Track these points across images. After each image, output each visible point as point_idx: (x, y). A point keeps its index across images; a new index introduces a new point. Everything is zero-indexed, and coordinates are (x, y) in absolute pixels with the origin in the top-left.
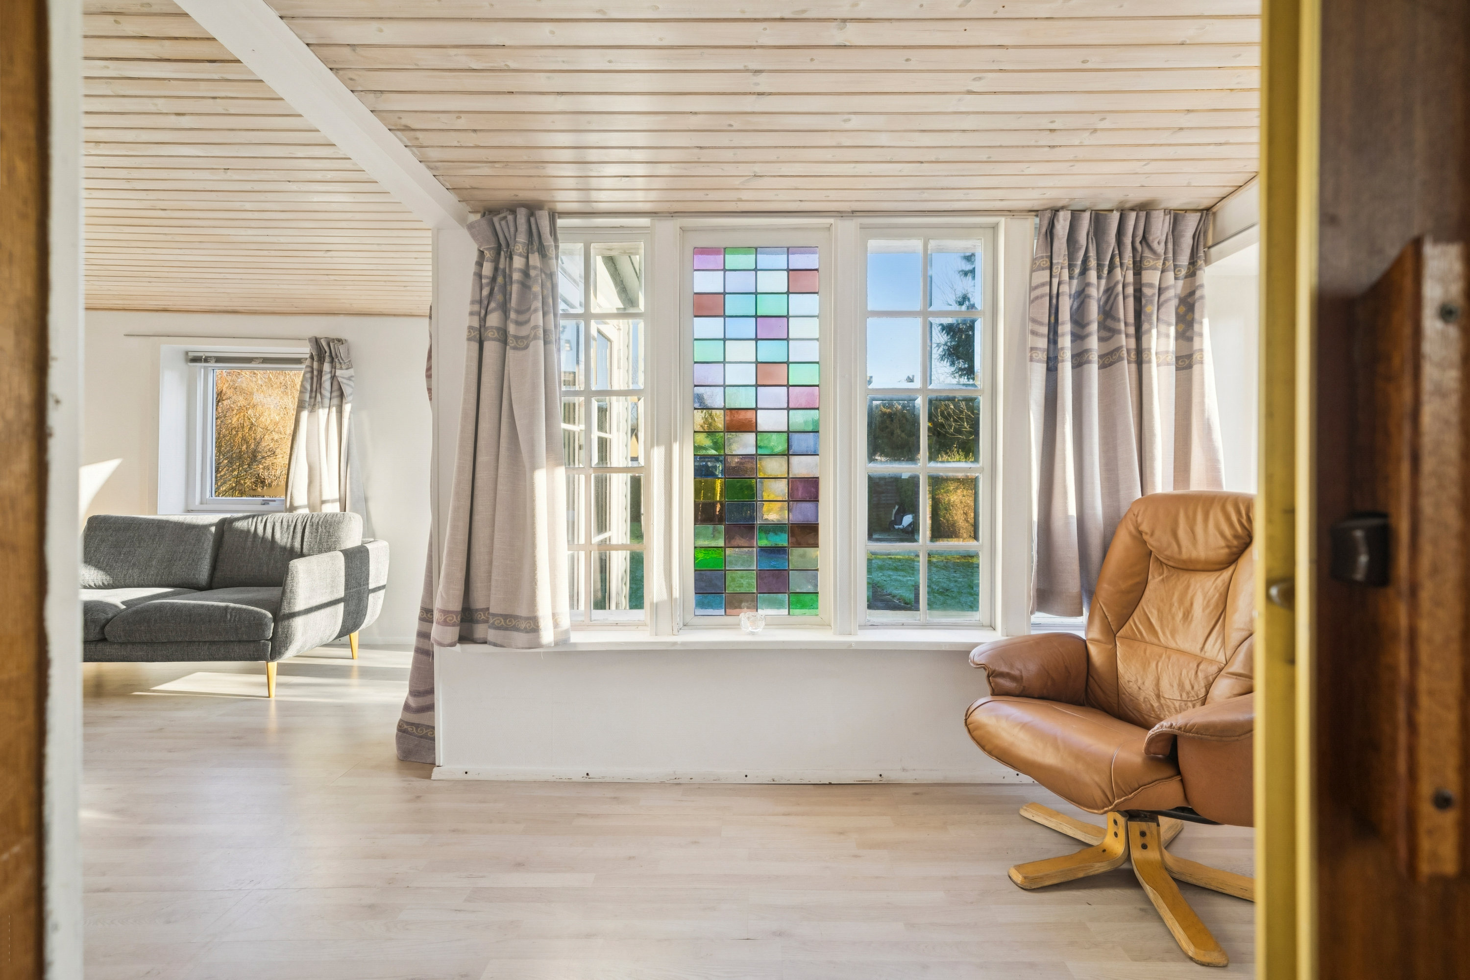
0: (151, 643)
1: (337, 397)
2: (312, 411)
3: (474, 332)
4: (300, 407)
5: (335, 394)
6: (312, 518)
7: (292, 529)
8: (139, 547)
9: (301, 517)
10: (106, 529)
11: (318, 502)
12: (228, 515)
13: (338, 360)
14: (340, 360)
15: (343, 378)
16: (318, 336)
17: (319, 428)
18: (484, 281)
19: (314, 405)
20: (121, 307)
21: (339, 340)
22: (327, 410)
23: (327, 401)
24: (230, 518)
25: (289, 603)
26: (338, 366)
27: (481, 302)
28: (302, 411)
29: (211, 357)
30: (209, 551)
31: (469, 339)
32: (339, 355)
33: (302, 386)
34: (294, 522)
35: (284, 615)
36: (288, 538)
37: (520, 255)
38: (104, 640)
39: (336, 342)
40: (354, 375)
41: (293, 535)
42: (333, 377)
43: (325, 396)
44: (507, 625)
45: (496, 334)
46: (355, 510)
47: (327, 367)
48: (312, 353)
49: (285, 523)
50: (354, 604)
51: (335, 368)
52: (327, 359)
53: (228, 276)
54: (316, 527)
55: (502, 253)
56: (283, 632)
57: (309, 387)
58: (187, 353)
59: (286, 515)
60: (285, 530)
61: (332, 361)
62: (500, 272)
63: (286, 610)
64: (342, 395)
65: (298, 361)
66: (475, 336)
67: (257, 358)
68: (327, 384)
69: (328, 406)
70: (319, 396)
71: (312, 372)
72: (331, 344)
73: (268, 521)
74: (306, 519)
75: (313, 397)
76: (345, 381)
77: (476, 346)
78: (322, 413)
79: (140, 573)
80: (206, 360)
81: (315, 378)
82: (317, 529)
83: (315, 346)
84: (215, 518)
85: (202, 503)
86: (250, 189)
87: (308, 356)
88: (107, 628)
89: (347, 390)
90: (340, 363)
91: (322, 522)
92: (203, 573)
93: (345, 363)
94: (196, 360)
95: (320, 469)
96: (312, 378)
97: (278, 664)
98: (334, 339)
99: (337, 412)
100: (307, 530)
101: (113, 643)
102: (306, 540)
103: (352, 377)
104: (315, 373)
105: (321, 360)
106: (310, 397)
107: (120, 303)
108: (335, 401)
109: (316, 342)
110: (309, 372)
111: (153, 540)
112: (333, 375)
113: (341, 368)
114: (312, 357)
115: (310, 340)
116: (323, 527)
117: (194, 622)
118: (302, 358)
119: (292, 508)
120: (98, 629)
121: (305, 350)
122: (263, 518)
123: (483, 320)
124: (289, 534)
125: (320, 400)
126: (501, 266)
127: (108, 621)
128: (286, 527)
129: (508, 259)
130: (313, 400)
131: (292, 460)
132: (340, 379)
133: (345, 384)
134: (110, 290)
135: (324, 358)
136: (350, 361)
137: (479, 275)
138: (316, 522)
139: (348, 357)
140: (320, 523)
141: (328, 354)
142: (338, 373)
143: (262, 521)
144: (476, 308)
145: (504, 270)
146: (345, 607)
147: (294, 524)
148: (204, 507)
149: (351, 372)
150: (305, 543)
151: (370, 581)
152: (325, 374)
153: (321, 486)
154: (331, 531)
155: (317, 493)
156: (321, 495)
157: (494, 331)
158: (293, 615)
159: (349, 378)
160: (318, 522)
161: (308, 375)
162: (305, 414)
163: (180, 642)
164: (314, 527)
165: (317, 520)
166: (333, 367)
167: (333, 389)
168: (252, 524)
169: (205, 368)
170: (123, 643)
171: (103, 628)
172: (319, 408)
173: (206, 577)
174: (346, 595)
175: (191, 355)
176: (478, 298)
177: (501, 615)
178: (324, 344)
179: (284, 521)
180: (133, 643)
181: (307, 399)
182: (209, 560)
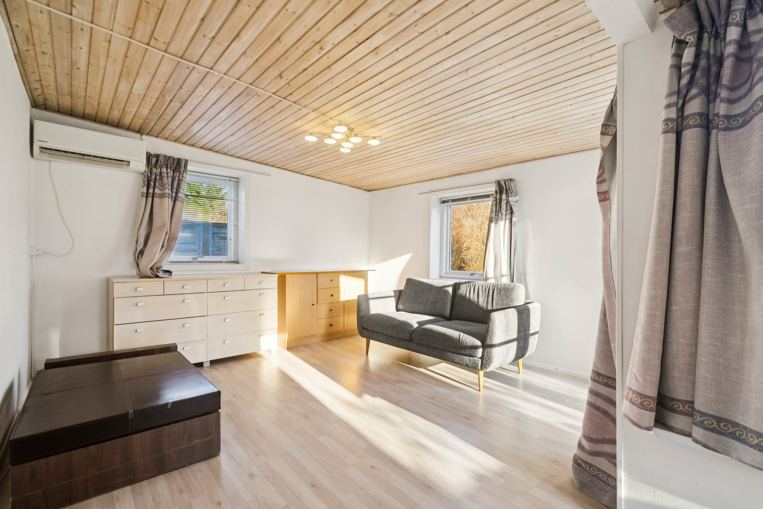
0: (428, 347)
1: (509, 214)
2: (496, 223)
3: (672, 124)
4: (491, 221)
5: (509, 212)
6: (498, 285)
7: (487, 291)
8: (423, 294)
9: (491, 285)
10: (412, 285)
11: (499, 276)
12: (457, 281)
13: (510, 191)
14: (511, 191)
15: (513, 202)
16: (499, 179)
17: (500, 233)
18: (683, 70)
19: (497, 219)
20: (417, 181)
21: (511, 180)
22: (504, 222)
23: (504, 216)
24: (459, 283)
25: (491, 338)
26: (510, 195)
27: (679, 92)
28: (491, 223)
29: (450, 200)
30: (450, 300)
31: (665, 132)
32: (510, 188)
33: (492, 209)
34: (489, 287)
35: (488, 345)
36: (485, 296)
37: (737, 25)
38: (411, 340)
39: (509, 181)
40: (518, 199)
41: (488, 295)
42: (507, 202)
43: (503, 214)
44: (721, 428)
45: (698, 120)
46: (520, 282)
47: (504, 196)
48: (496, 190)
49: (484, 288)
50: (523, 342)
51: (509, 197)
52: (504, 192)
53: (460, 152)
54: (500, 291)
55: (706, 35)
56: (487, 356)
57: (494, 210)
58: (440, 199)
59: (484, 282)
60: (484, 291)
61: (507, 193)
62: (702, 56)
63: (488, 342)
64: (512, 213)
65: (488, 196)
66: (673, 127)
67: (469, 197)
68: (504, 207)
69: (505, 219)
70: (500, 214)
71: (496, 200)
72: (507, 183)
73: (476, 286)
74: (494, 286)
75: (497, 215)
76: (514, 204)
77: (672, 137)
78: (502, 223)
79: (424, 307)
80: (448, 201)
81: (498, 203)
82: (500, 292)
83: (498, 186)
84: (452, 282)
85: (446, 274)
86: (478, 81)
87: (494, 193)
88: (413, 335)
89: (515, 209)
90: (511, 193)
91: (503, 288)
92: (447, 312)
93: (514, 193)
94: (444, 202)
95: (501, 257)
96: (496, 204)
97: (484, 372)
98: (507, 180)
99: (509, 223)
100: (495, 292)
101: (414, 343)
102: (494, 298)
103: (518, 200)
104: (498, 201)
105: (501, 193)
106: (495, 215)
107: (417, 179)
108: (508, 216)
109: (499, 183)
110: (495, 201)
111: (428, 292)
112: (507, 201)
113: (512, 196)
114: (496, 192)
115: (495, 182)
116: (504, 292)
117: (446, 340)
118: (490, 194)
119: (486, 279)
120: (409, 335)
121: (492, 189)
122: (473, 284)
123: (681, 110)
124: (486, 294)
125: (500, 216)
126: (704, 48)
127: (413, 331)
128: (484, 290)
129: (712, 40)
130: (497, 217)
131: (487, 252)
132: (511, 203)
133: (514, 205)
134: (414, 172)
135: (503, 191)
136: (516, 191)
137: (677, 67)
138: (500, 288)
139: (515, 189)
140: (502, 289)
141: (504, 189)
142: (510, 199)
143: (473, 285)
144: (674, 99)
145: (708, 52)
146: (517, 343)
147: (488, 288)
148: (447, 275)
149: (517, 198)
150: (494, 300)
151: (531, 328)
152: (503, 201)
153: (501, 266)
154: (508, 293)
155: (499, 271)
156: (501, 272)
157: (697, 117)
158: (492, 346)
159: (516, 202)
160: (501, 288)
161: (494, 203)
162: (493, 225)
163: (440, 349)
164: (499, 291)
165: (500, 287)
166: (508, 196)
167: (507, 209)
168: (468, 287)
169: (447, 205)
170: (418, 344)
171: (411, 334)
172: (500, 221)
173: (449, 313)
174: (518, 336)
175: (442, 200)
176: (676, 89)
177: (713, 417)
178: (503, 183)
179: (483, 286)
180: (422, 345)
181: (494, 216)
182: (450, 304)
